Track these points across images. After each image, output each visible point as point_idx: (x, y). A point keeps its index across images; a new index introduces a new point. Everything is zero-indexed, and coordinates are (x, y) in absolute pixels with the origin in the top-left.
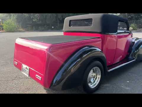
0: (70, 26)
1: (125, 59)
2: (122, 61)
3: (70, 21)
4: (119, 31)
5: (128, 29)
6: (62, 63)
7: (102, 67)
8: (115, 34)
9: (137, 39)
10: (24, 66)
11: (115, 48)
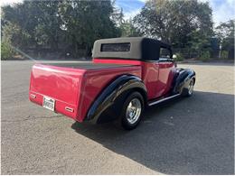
0: (101, 50)
1: (169, 93)
2: (164, 95)
3: (102, 45)
4: (161, 59)
5: (171, 57)
6: (92, 99)
7: (142, 98)
8: (156, 62)
9: (182, 69)
10: (47, 99)
11: (156, 80)
